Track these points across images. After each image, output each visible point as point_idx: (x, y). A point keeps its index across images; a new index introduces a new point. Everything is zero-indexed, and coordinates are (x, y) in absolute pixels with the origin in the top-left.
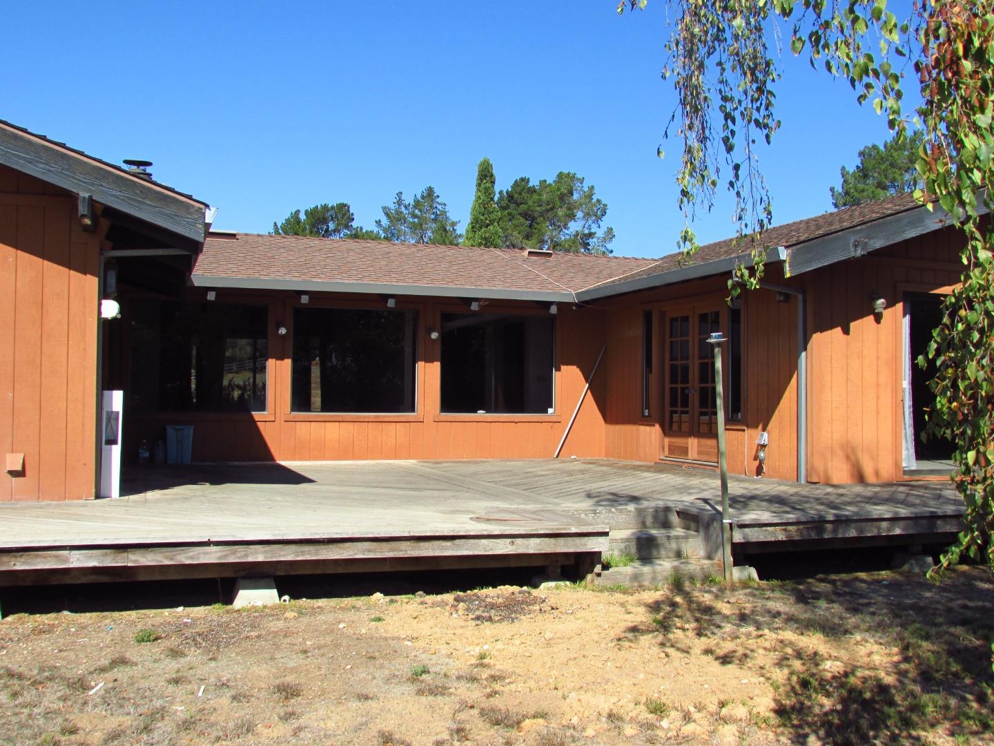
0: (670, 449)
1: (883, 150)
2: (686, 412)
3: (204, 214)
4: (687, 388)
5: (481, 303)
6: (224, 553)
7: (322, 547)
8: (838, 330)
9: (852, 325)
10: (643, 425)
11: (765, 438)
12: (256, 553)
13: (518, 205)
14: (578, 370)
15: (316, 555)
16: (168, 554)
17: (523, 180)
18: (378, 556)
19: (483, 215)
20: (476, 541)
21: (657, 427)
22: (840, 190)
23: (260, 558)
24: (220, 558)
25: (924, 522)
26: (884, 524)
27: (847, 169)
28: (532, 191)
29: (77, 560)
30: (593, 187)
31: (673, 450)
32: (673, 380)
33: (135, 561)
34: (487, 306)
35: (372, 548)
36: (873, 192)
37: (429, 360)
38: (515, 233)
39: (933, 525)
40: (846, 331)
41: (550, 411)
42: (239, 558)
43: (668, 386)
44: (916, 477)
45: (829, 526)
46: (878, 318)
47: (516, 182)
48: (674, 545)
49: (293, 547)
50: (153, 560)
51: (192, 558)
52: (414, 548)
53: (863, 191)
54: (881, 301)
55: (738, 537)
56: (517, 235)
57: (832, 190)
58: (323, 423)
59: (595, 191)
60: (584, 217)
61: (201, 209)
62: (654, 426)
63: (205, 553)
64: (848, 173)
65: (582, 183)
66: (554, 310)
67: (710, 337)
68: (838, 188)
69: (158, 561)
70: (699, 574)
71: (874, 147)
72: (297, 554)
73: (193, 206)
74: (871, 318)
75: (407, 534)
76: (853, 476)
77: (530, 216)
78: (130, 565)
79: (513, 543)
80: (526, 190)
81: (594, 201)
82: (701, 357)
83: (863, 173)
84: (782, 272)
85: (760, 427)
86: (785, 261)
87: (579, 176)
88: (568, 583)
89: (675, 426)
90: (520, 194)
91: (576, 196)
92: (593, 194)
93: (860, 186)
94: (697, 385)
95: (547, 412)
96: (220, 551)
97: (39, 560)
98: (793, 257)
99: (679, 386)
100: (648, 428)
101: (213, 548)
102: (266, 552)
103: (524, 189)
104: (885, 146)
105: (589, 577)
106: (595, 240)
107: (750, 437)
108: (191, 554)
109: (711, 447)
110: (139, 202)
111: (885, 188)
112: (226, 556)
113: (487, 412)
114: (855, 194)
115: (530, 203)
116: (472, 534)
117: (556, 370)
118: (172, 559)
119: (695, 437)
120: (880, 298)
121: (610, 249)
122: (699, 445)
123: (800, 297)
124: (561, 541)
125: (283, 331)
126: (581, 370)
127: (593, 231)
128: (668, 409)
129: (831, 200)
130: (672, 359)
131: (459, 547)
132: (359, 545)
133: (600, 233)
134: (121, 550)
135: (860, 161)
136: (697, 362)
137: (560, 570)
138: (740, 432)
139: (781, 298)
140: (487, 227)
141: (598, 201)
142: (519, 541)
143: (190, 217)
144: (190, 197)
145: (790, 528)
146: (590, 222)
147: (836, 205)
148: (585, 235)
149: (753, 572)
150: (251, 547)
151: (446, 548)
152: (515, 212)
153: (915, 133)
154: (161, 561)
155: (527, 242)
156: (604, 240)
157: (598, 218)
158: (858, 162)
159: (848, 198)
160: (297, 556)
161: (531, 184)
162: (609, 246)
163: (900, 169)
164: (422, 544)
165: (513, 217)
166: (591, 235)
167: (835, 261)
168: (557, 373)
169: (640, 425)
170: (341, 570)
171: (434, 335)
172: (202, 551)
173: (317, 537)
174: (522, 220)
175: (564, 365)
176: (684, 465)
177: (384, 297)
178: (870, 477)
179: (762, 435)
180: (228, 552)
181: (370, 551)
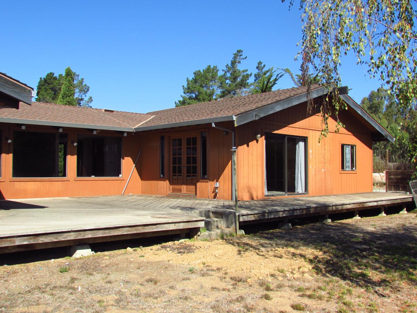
0: (173, 190)
1: (202, 72)
2: (181, 176)
3: (31, 93)
4: (181, 166)
5: (98, 131)
6: (77, 235)
7: (112, 230)
8: (246, 145)
9: (250, 143)
10: (160, 181)
11: (217, 185)
12: (88, 234)
13: (49, 84)
14: (131, 159)
15: (110, 234)
16: (55, 237)
17: (51, 73)
18: (131, 233)
19: (68, 91)
20: (163, 225)
21: (167, 181)
22: (186, 87)
23: (90, 236)
24: (75, 237)
25: (291, 211)
26: (281, 213)
27: (189, 79)
28: (55, 78)
29: (18, 242)
30: (83, 79)
31: (174, 190)
32: (174, 162)
33: (42, 241)
34: (100, 132)
35: (129, 230)
36: (199, 88)
37: (72, 154)
38: (48, 97)
39: (294, 213)
40: (248, 146)
41: (120, 175)
42: (82, 237)
43: (171, 166)
44: (270, 197)
45: (266, 214)
46: (257, 142)
47: (48, 74)
48: (216, 224)
49: (101, 231)
50: (49, 240)
51: (64, 238)
52: (143, 229)
53: (195, 87)
54: (259, 135)
55: (241, 219)
56: (49, 98)
57: (183, 86)
58: (27, 182)
59: (84, 80)
60: (79, 91)
61: (30, 90)
62: (166, 181)
63: (70, 236)
64: (189, 80)
65: (78, 77)
66: (125, 135)
67: (232, 149)
68: (186, 86)
69: (51, 240)
70: (228, 233)
71: (199, 71)
72: (103, 234)
73: (27, 89)
74: (255, 141)
75: (141, 224)
76: (250, 198)
77: (54, 90)
78: (40, 242)
79: (175, 225)
80: (52, 78)
81: (84, 84)
82: (187, 154)
83: (195, 81)
84: (233, 124)
85: (215, 181)
86: (235, 121)
87: (77, 74)
88: (188, 239)
89: (174, 181)
90: (50, 79)
91: (75, 82)
92: (83, 82)
93: (194, 86)
94: (186, 165)
95: (119, 176)
96: (75, 234)
97: (3, 243)
98: (237, 119)
99: (177, 165)
100: (163, 182)
101: (72, 233)
102: (92, 234)
103: (52, 77)
104: (203, 71)
105: (195, 237)
106: (84, 102)
107: (211, 185)
108: (64, 236)
109: (192, 189)
110: (5, 86)
111: (203, 87)
112: (77, 236)
113: (95, 176)
114: (192, 89)
115: (55, 84)
116: (163, 222)
117: (123, 159)
118: (57, 239)
119: (185, 185)
120: (258, 134)
121: (90, 106)
122: (187, 188)
123: (233, 133)
124: (190, 223)
125: (10, 141)
126: (132, 159)
127: (83, 98)
128: (171, 174)
129: (183, 91)
130: (173, 155)
131: (158, 228)
132: (125, 229)
133: (86, 99)
134: (37, 236)
135: (194, 76)
136: (185, 156)
137: (185, 235)
138: (206, 183)
139: (225, 133)
140: (69, 97)
141: (85, 85)
142: (177, 224)
143: (26, 93)
144: (26, 85)
145: (256, 215)
146: (82, 93)
147: (184, 93)
148: (79, 99)
149: (243, 231)
150: (87, 232)
151: (154, 228)
152: (47, 88)
153: (214, 67)
154: (52, 240)
155: (53, 101)
156: (88, 102)
157: (86, 92)
158: (193, 76)
159: (189, 90)
160: (103, 235)
161: (55, 76)
162: (90, 105)
163: (209, 80)
164: (146, 227)
165: (47, 90)
166: (82, 99)
167: (250, 121)
168: (123, 160)
169: (159, 181)
170: (112, 240)
171: (75, 144)
172: (68, 235)
173: (111, 226)
174: (51, 91)
175: (125, 157)
176: (181, 196)
177: (58, 128)
178: (255, 198)
179: (217, 184)
180: (78, 235)
181: (128, 231)
